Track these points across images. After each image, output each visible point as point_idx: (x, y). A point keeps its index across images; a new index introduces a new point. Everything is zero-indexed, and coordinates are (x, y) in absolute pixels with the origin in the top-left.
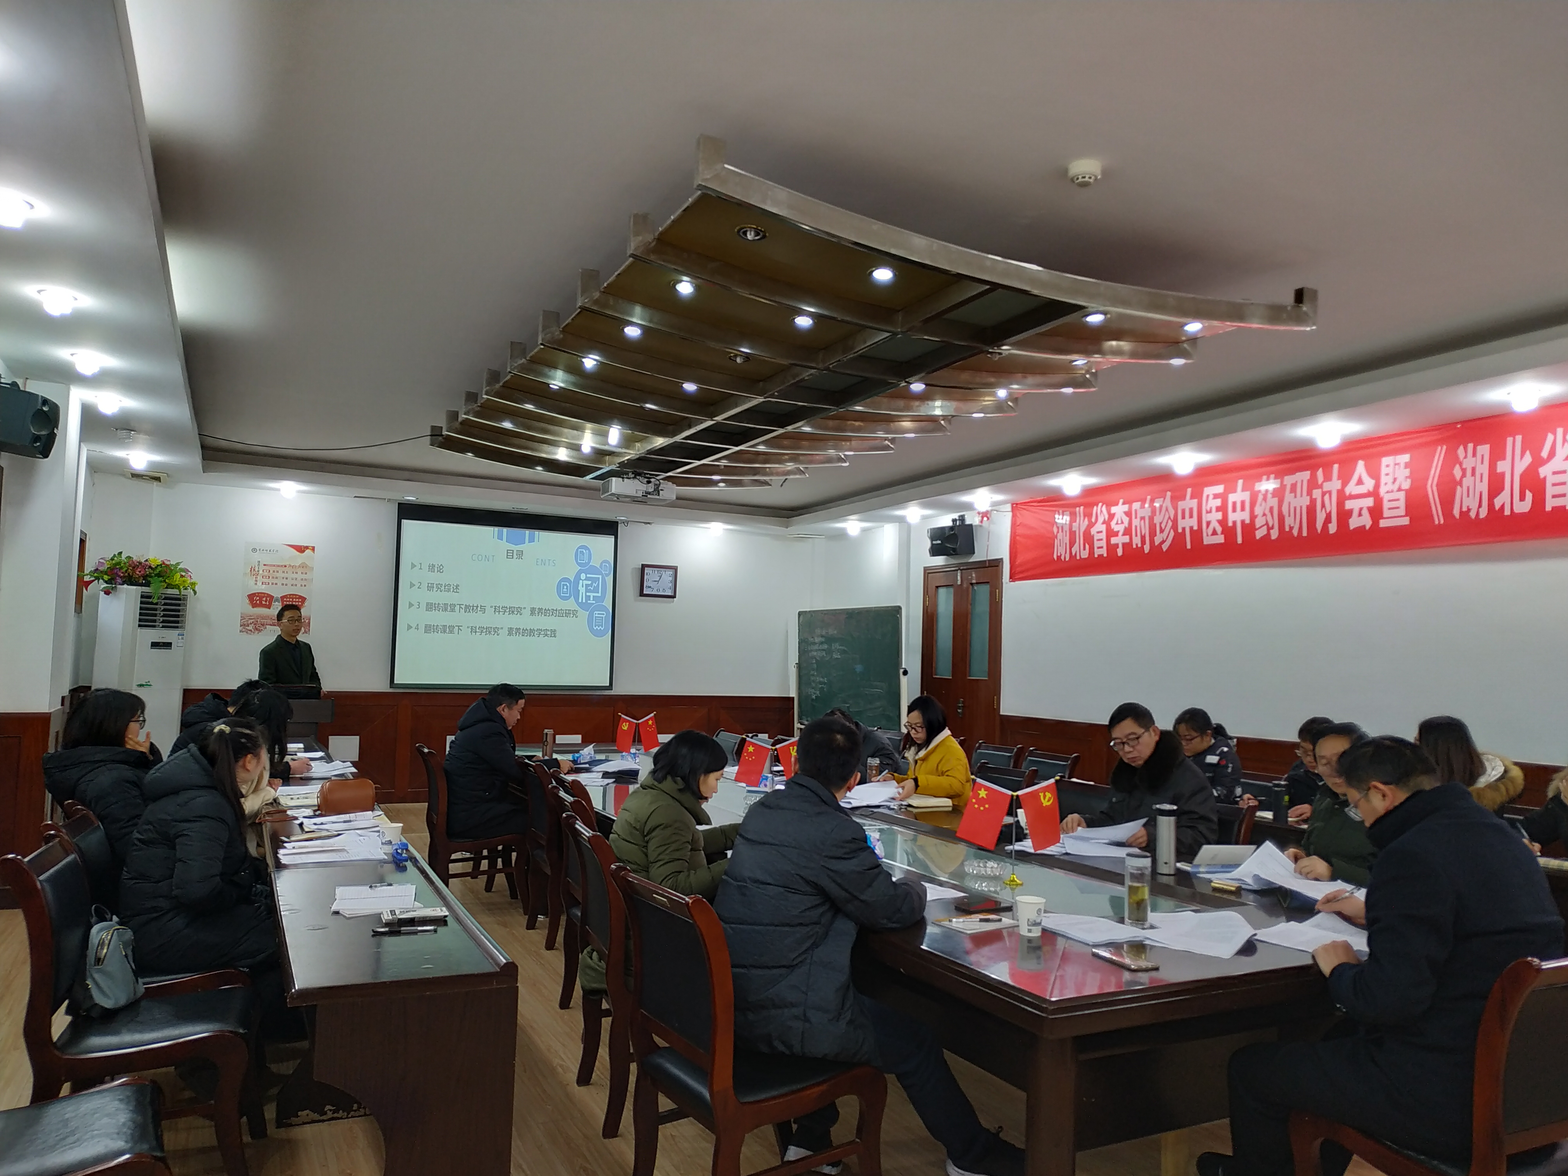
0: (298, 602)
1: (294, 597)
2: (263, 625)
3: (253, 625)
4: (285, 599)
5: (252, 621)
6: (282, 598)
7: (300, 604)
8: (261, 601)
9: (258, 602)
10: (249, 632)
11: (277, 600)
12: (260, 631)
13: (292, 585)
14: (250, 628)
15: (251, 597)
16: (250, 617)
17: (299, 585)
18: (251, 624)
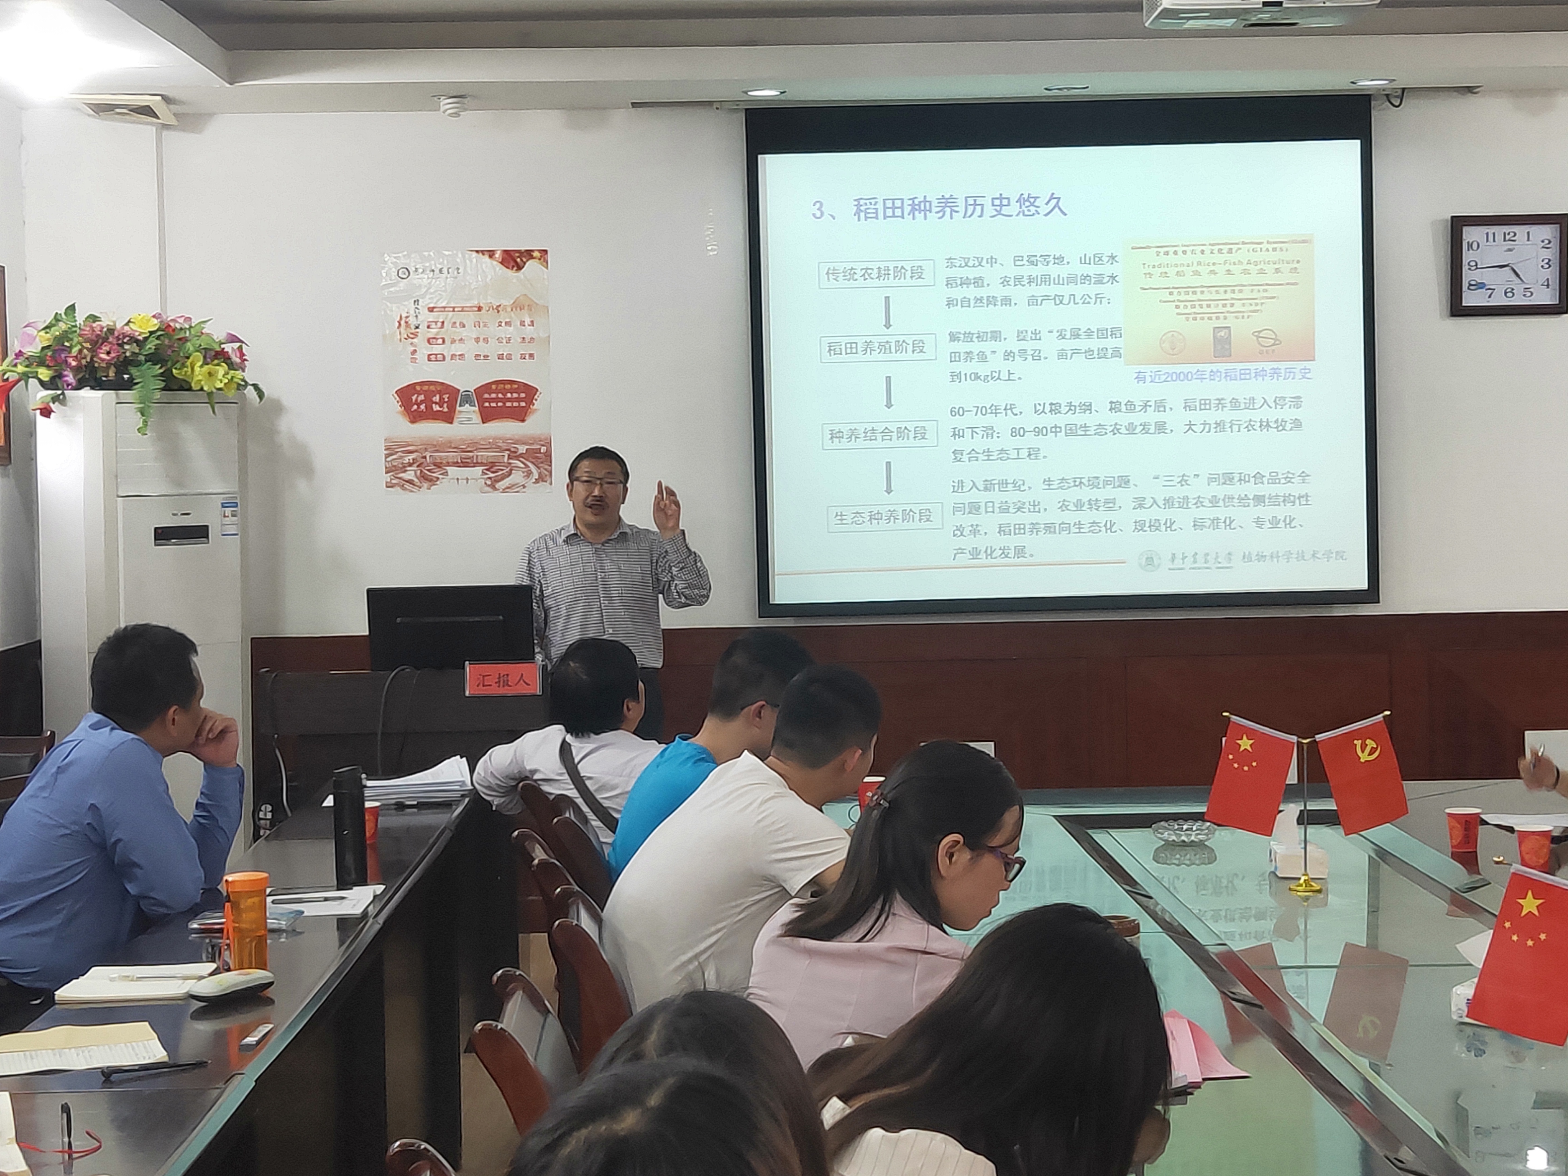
0: (519, 400)
1: (508, 386)
2: (438, 465)
3: (414, 468)
4: (486, 396)
5: (411, 457)
6: (481, 391)
7: (523, 404)
8: (429, 402)
9: (423, 407)
10: (407, 486)
11: (467, 399)
12: (432, 481)
13: (501, 357)
14: (410, 475)
15: (405, 395)
16: (406, 448)
17: (516, 357)
18: (410, 465)
